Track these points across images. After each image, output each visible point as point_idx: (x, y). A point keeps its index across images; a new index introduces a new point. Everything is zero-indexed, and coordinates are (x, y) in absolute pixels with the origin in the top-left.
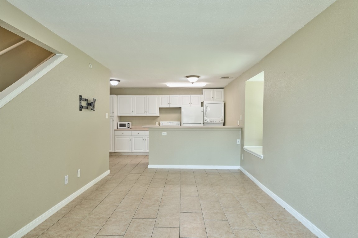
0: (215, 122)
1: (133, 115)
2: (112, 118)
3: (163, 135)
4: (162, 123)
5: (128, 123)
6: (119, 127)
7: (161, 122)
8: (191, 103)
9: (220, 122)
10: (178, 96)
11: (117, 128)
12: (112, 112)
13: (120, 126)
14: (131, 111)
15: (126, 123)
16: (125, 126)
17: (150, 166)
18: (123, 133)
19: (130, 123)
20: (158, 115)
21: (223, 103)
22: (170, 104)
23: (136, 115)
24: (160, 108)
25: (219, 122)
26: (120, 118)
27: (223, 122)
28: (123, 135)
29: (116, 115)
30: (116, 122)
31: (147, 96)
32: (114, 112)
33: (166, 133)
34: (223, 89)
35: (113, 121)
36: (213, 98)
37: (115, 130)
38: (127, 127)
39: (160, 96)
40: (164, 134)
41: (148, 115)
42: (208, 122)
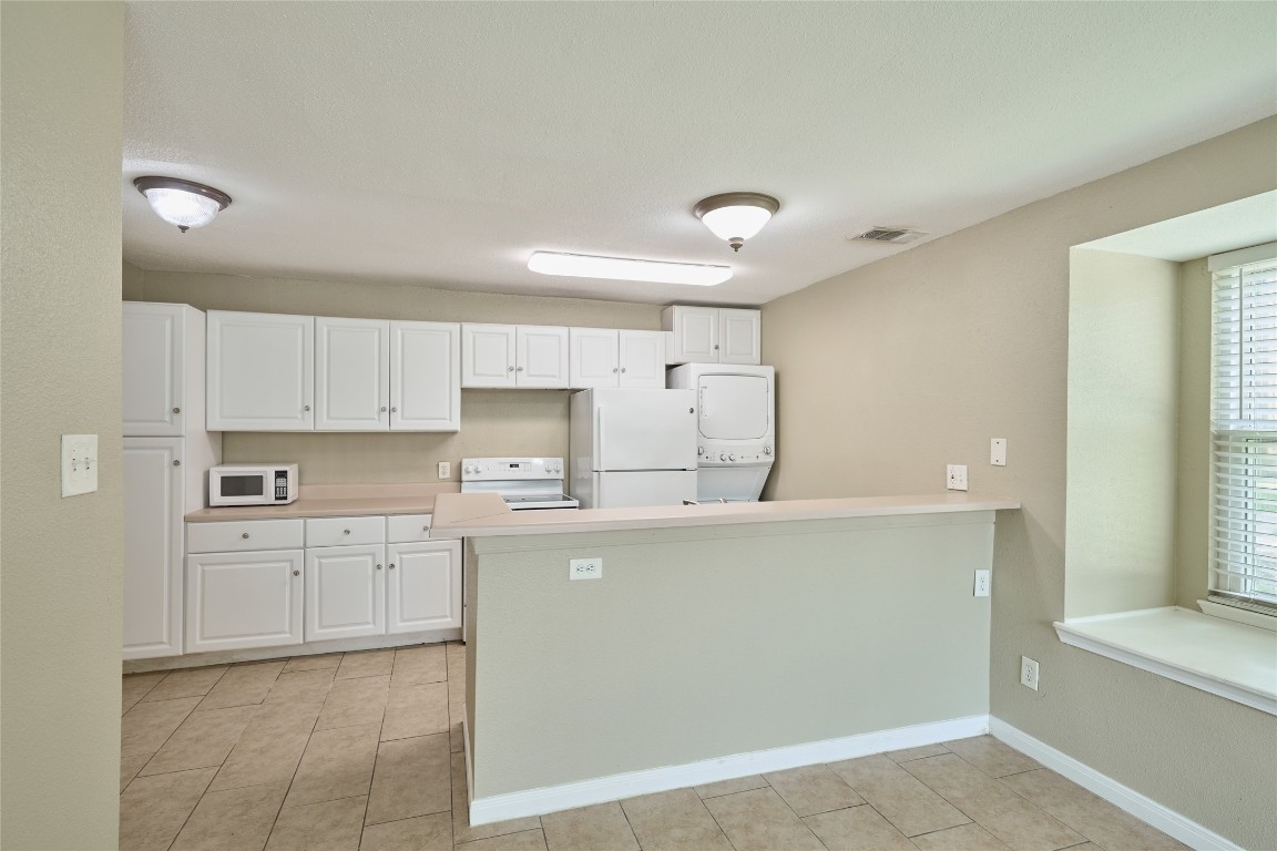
0: (739, 461)
1: (308, 427)
2: (171, 449)
3: (574, 575)
4: (471, 469)
5: (281, 475)
6: (216, 497)
7: (465, 462)
8: (623, 371)
9: (760, 460)
10: (563, 331)
11: (207, 505)
12: (167, 408)
13: (224, 493)
14: (299, 407)
15: (268, 473)
16: (260, 492)
17: (484, 811)
18: (245, 536)
19: (292, 471)
20: (454, 424)
21: (769, 371)
22: (520, 369)
23: (326, 425)
24: (464, 390)
25: (755, 461)
26: (227, 442)
27: (773, 459)
28: (245, 544)
29: (193, 424)
30: (197, 471)
31: (394, 323)
32: (183, 411)
33: (598, 563)
34: (757, 313)
35: (177, 463)
36: (717, 348)
37: (187, 520)
38: (269, 495)
39: (469, 328)
40: (586, 569)
41: (400, 424)
42: (708, 461)
